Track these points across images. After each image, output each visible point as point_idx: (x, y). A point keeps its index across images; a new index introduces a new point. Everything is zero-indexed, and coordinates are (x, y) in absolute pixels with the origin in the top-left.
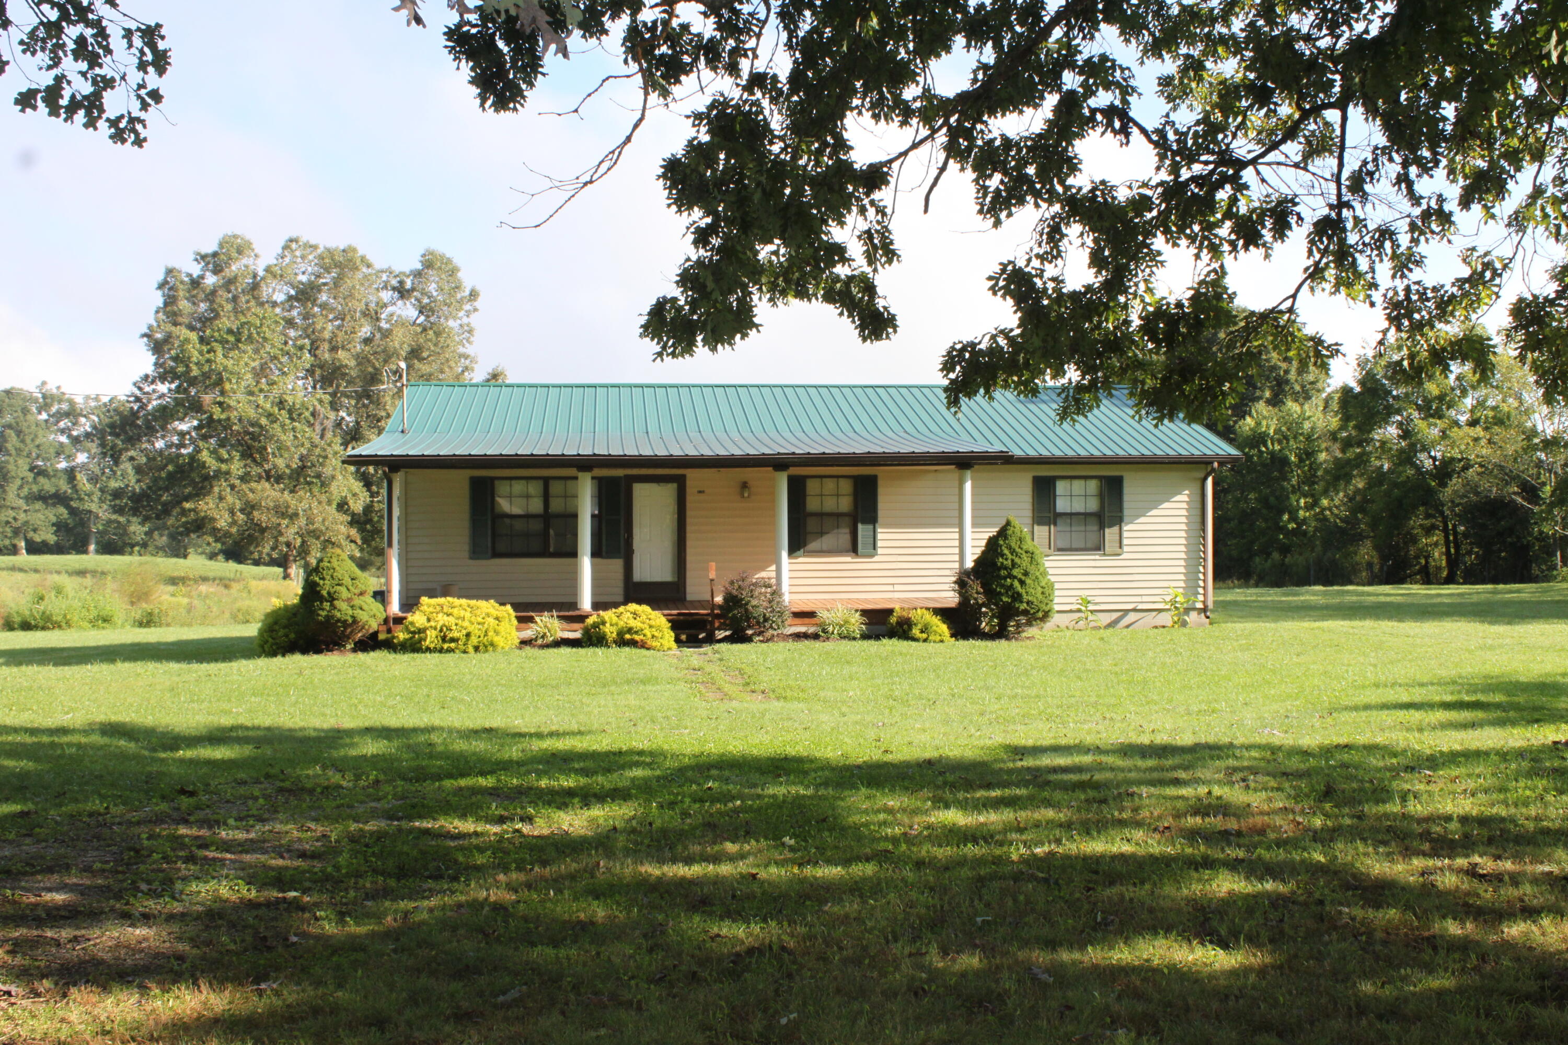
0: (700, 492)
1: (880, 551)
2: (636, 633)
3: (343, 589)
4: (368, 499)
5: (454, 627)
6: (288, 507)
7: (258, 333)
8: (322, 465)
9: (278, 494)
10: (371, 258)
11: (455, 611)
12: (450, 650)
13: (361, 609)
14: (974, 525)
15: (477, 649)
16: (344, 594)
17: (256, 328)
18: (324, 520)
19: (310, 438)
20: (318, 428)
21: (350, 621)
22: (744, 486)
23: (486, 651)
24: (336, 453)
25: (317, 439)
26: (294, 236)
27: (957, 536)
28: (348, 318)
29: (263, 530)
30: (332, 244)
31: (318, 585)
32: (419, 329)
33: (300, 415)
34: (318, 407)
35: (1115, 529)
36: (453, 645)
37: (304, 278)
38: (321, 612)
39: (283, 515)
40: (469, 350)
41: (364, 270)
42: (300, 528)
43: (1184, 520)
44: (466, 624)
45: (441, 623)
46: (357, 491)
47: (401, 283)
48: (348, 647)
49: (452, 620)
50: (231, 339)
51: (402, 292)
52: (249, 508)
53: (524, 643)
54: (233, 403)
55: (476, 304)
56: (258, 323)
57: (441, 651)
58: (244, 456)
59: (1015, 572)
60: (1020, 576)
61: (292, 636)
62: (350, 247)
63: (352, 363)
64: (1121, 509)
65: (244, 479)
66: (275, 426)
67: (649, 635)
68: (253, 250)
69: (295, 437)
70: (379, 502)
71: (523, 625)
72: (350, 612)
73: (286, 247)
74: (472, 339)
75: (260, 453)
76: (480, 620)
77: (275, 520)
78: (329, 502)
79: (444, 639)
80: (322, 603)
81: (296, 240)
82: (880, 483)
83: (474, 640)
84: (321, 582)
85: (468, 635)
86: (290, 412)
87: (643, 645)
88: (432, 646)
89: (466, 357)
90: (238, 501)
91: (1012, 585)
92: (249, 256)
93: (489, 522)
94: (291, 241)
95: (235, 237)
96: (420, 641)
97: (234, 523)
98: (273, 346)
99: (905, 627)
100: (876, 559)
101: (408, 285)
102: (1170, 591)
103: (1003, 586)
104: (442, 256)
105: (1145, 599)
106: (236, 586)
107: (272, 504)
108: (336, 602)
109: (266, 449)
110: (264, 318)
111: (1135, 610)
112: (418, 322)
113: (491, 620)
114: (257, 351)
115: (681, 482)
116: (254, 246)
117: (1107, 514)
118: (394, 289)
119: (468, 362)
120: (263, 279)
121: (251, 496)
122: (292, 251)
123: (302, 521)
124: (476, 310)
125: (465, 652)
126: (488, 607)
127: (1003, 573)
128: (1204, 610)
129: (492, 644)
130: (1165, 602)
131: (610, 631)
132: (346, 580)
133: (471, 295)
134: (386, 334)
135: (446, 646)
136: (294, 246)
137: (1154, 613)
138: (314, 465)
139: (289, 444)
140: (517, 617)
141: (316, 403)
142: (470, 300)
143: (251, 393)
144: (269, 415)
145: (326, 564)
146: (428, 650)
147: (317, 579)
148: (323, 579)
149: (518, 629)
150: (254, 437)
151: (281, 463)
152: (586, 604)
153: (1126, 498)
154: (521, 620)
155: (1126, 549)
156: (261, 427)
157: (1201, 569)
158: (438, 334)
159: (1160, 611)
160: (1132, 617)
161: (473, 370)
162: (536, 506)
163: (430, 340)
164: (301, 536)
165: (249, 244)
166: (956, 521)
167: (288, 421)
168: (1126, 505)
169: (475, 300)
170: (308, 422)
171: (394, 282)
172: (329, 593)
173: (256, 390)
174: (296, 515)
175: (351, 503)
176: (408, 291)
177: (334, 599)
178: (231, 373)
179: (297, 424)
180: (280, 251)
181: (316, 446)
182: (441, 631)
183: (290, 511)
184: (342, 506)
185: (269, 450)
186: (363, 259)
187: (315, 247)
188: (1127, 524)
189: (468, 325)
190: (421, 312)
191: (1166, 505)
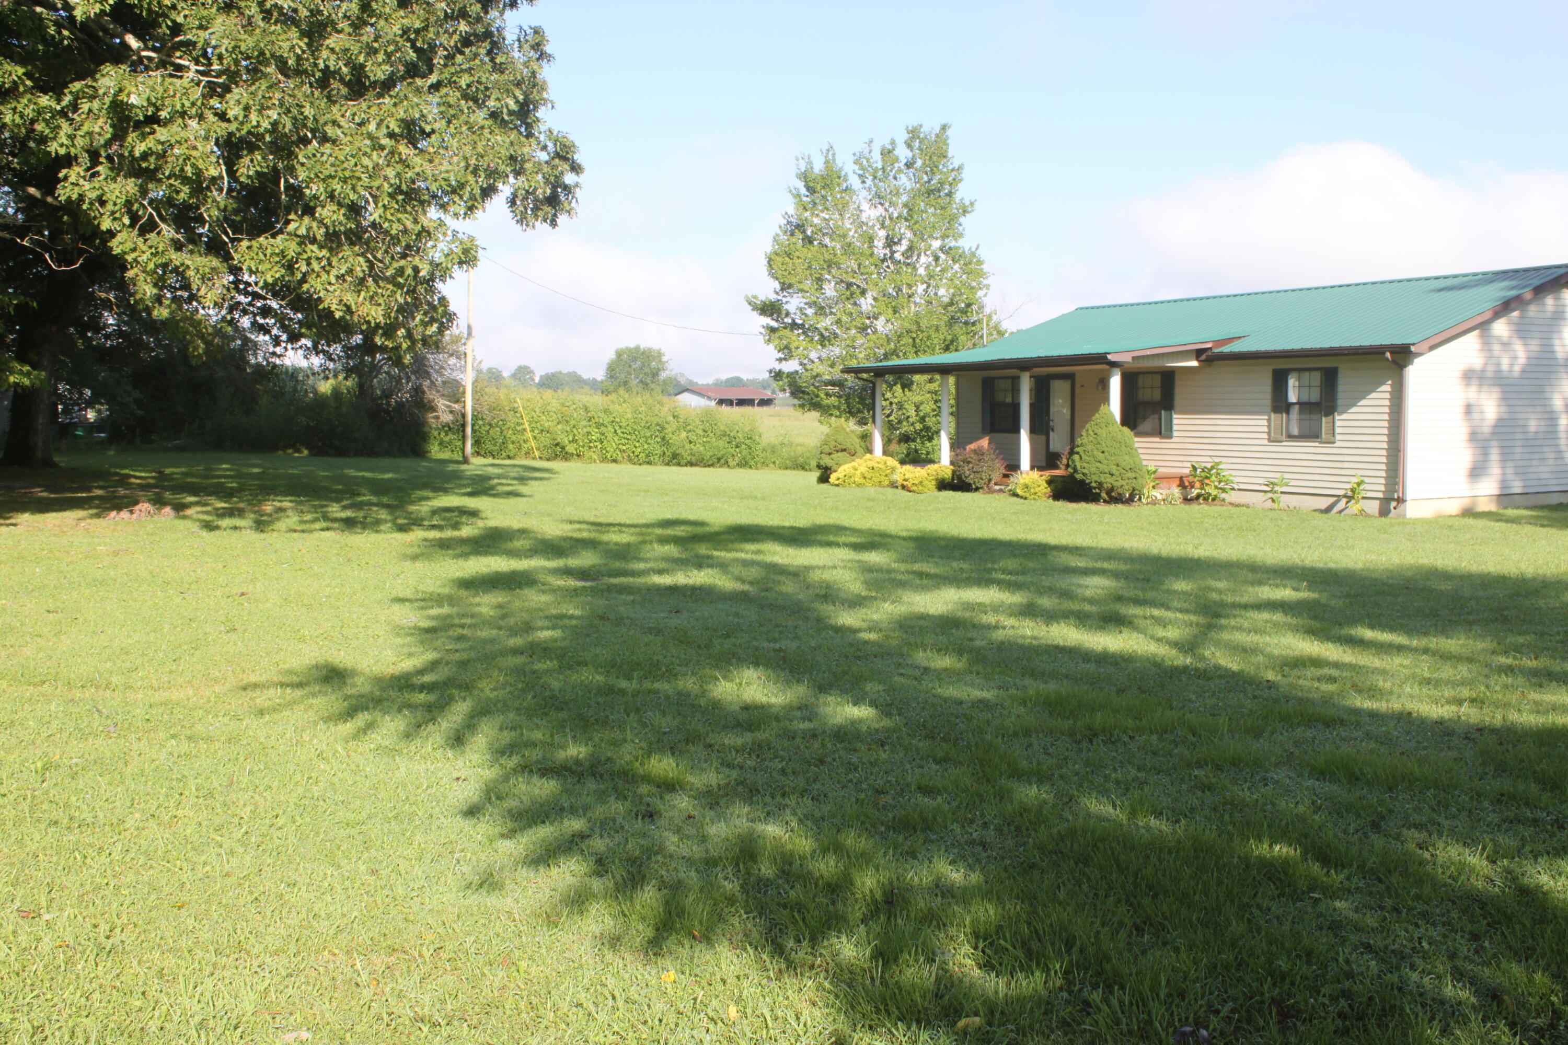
0: (1082, 386)
1: (1175, 434)
35: (1330, 419)
43: (1387, 410)
64: (1335, 399)
93: (988, 408)
100: (1173, 439)
115: (1073, 378)
117: (1324, 405)
153: (1340, 388)
155: (1337, 437)
168: (1339, 396)
188: (1340, 413)
191: (1373, 395)
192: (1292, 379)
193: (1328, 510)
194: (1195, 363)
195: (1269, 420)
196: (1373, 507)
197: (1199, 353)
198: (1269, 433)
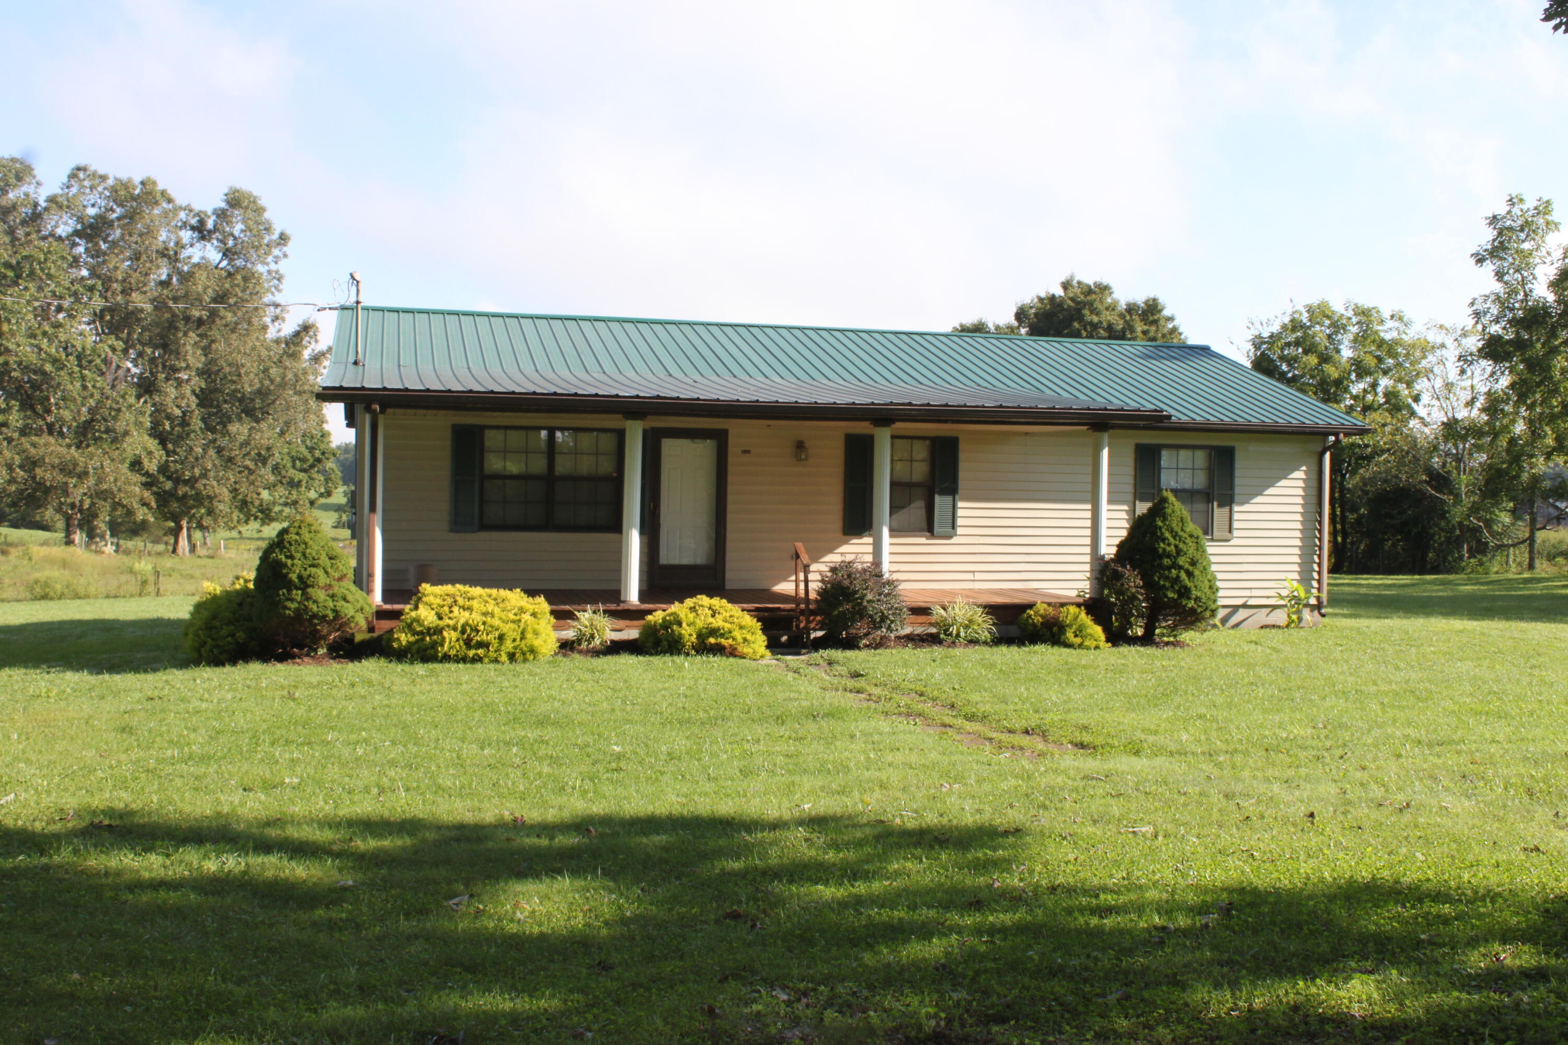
0: (746, 452)
1: (959, 531)
2: (722, 635)
3: (320, 572)
4: (164, 458)
5: (481, 628)
6: (76, 465)
7: (42, 269)
8: (115, 418)
9: (63, 450)
10: (172, 193)
11: (475, 604)
12: (477, 660)
13: (345, 599)
14: (1110, 502)
15: (512, 657)
16: (322, 579)
17: (40, 263)
18: (116, 480)
19: (102, 389)
20: (109, 378)
21: (331, 616)
22: (800, 446)
23: (525, 660)
24: (130, 406)
25: (108, 391)
26: (82, 163)
27: (1088, 514)
28: (144, 257)
29: (47, 490)
30: (124, 176)
31: (285, 565)
32: (224, 274)
33: (90, 362)
34: (110, 354)
35: (1225, 510)
36: (481, 652)
37: (91, 211)
38: (289, 604)
39: (70, 473)
40: (279, 298)
41: (165, 205)
42: (89, 488)
43: (1300, 501)
44: (496, 622)
45: (462, 621)
46: (153, 448)
47: (202, 222)
48: (321, 651)
49: (476, 618)
50: (11, 274)
51: (201, 231)
52: (31, 464)
53: (566, 646)
54: (12, 347)
55: (285, 249)
56: (42, 257)
57: (464, 660)
58: (22, 408)
59: (1181, 561)
60: (1187, 566)
61: (241, 636)
62: (149, 178)
63: (148, 307)
64: (1231, 486)
65: (24, 432)
66: (62, 373)
67: (739, 638)
68: (34, 177)
69: (85, 388)
70: (175, 461)
71: (561, 622)
72: (331, 604)
73: (73, 176)
74: (281, 287)
75: (42, 404)
76: (512, 617)
77: (61, 478)
78: (123, 461)
79: (468, 643)
80: (290, 590)
81: (84, 169)
82: (962, 446)
83: (509, 645)
84: (289, 562)
85: (501, 638)
86: (79, 358)
87: (732, 652)
88: (452, 652)
89: (277, 306)
90: (17, 457)
91: (1178, 577)
92: (30, 184)
93: (477, 485)
94: (78, 169)
96: (434, 645)
97: (12, 481)
98: (58, 284)
99: (1055, 629)
100: (955, 540)
101: (210, 224)
102: (1285, 584)
103: (1167, 578)
104: (250, 195)
105: (1255, 593)
106: (14, 552)
107: (57, 461)
108: (310, 590)
109: (48, 399)
110: (49, 252)
111: (1245, 606)
112: (221, 266)
113: (526, 617)
114: (40, 289)
115: (720, 438)
116: (36, 172)
117: (1216, 492)
118: (193, 228)
119: (278, 311)
120: (46, 209)
121: (33, 451)
122: (80, 180)
123: (92, 481)
124: (285, 256)
125: (496, 661)
126: (516, 598)
127: (1166, 562)
128: (1318, 607)
129: (532, 651)
130: (1280, 595)
131: (688, 634)
132: (324, 560)
133: (281, 239)
134: (185, 278)
135: (471, 653)
136: (81, 175)
137: (1269, 610)
138: (105, 420)
139: (75, 394)
140: (552, 612)
141: (107, 350)
142: (279, 244)
143: (33, 336)
144: (55, 361)
145: (295, 537)
146: (446, 658)
147: (283, 557)
148: (292, 557)
149: (556, 628)
150: (35, 386)
151: (67, 414)
152: (633, 594)
153: (1238, 473)
154: (557, 614)
155: (1236, 533)
156: (44, 373)
157: (1316, 559)
158: (246, 279)
159: (1274, 607)
160: (1241, 615)
161: (284, 320)
162: (539, 465)
163: (238, 285)
164: (91, 497)
165: (29, 170)
166: (1089, 496)
167: (77, 369)
168: (1238, 481)
169: (285, 245)
170: (100, 370)
171: (194, 221)
172: (300, 577)
173: (38, 332)
174: (86, 473)
175: (146, 462)
176: (210, 232)
177: (308, 586)
178: (11, 312)
179: (86, 372)
180: (65, 180)
181: (107, 398)
182: (463, 632)
183: (78, 470)
184: (136, 465)
185: (52, 400)
186: (163, 193)
187: (104, 178)
188: (1242, 503)
189: (277, 272)
190: (224, 254)
191: (1283, 483)
192: (1166, 458)
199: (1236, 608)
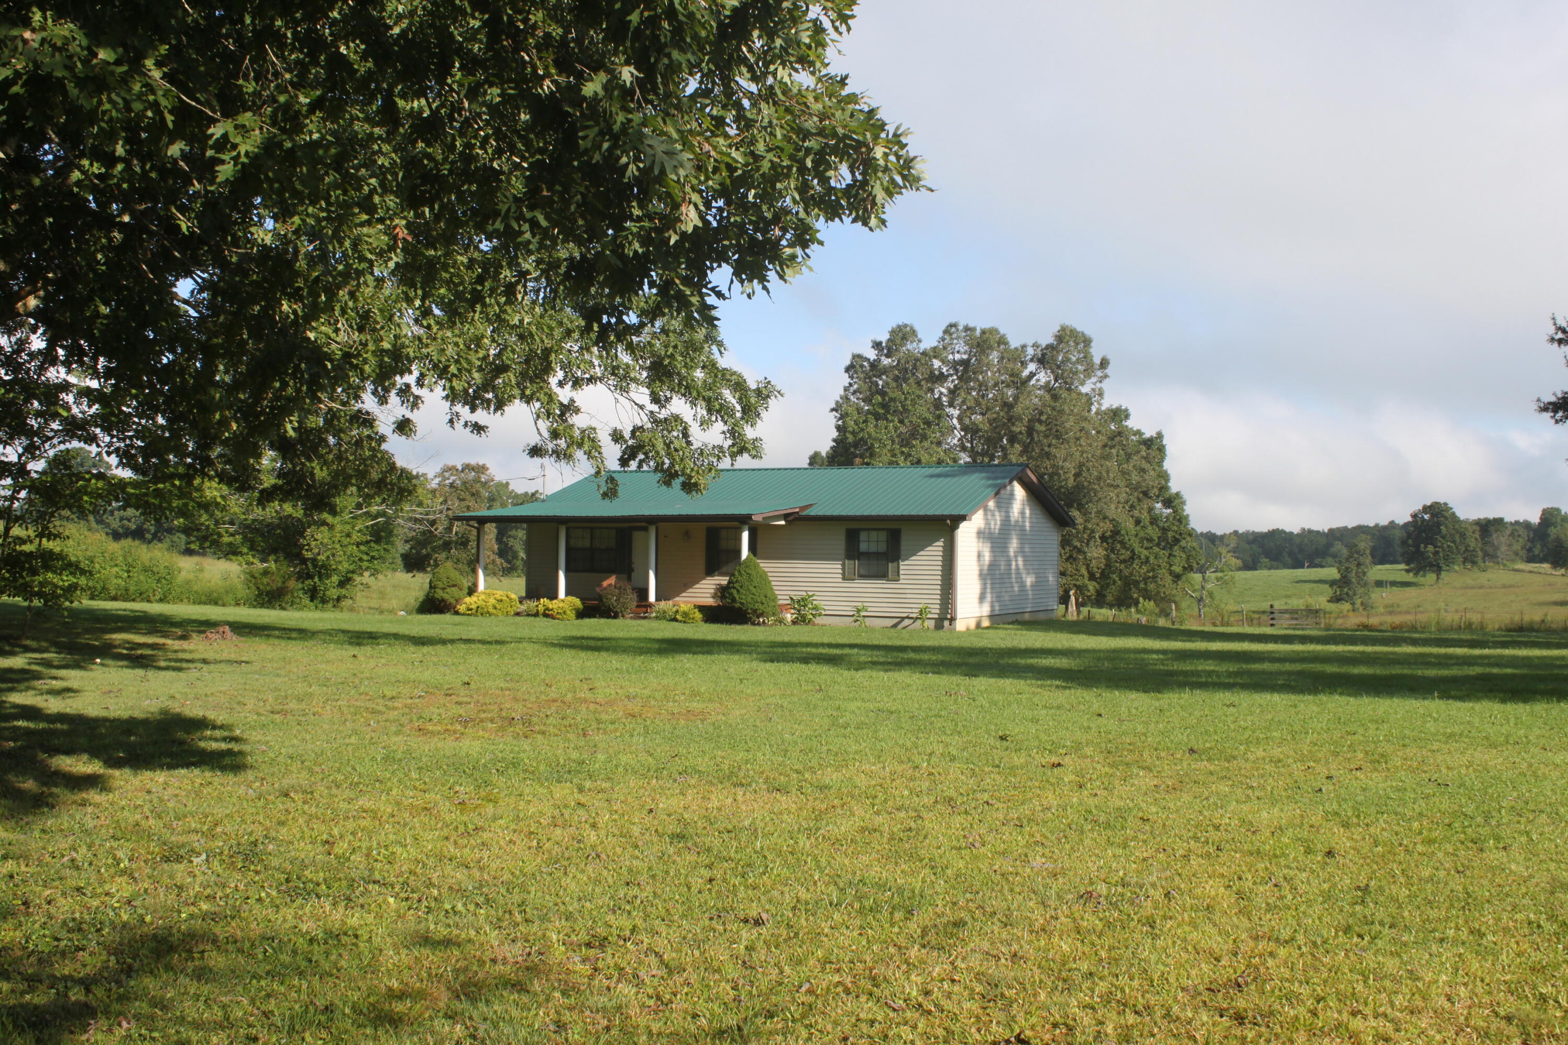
0: (666, 537)
2: (550, 610)
26: (956, 321)
35: (895, 564)
37: (958, 357)
43: (941, 558)
47: (1044, 355)
51: (1042, 361)
55: (1106, 370)
64: (899, 551)
68: (917, 336)
73: (946, 332)
81: (956, 325)
92: (913, 342)
94: (951, 326)
95: (906, 326)
104: (1074, 331)
105: (914, 611)
112: (1056, 387)
116: (916, 332)
117: (890, 554)
122: (951, 334)
131: (541, 609)
133: (1102, 363)
136: (954, 330)
142: (1101, 367)
153: (902, 543)
155: (901, 577)
162: (587, 544)
165: (914, 332)
168: (902, 548)
169: (1105, 367)
171: (1038, 355)
176: (1048, 361)
180: (940, 335)
188: (904, 560)
190: (1057, 378)
191: (930, 548)
192: (863, 536)
193: (895, 626)
194: (783, 523)
195: (843, 565)
196: (931, 624)
197: (786, 517)
198: (843, 574)
199: (903, 619)
